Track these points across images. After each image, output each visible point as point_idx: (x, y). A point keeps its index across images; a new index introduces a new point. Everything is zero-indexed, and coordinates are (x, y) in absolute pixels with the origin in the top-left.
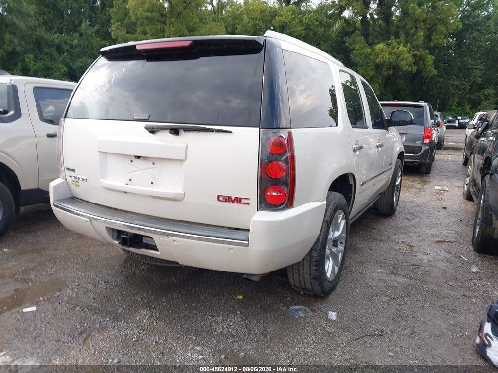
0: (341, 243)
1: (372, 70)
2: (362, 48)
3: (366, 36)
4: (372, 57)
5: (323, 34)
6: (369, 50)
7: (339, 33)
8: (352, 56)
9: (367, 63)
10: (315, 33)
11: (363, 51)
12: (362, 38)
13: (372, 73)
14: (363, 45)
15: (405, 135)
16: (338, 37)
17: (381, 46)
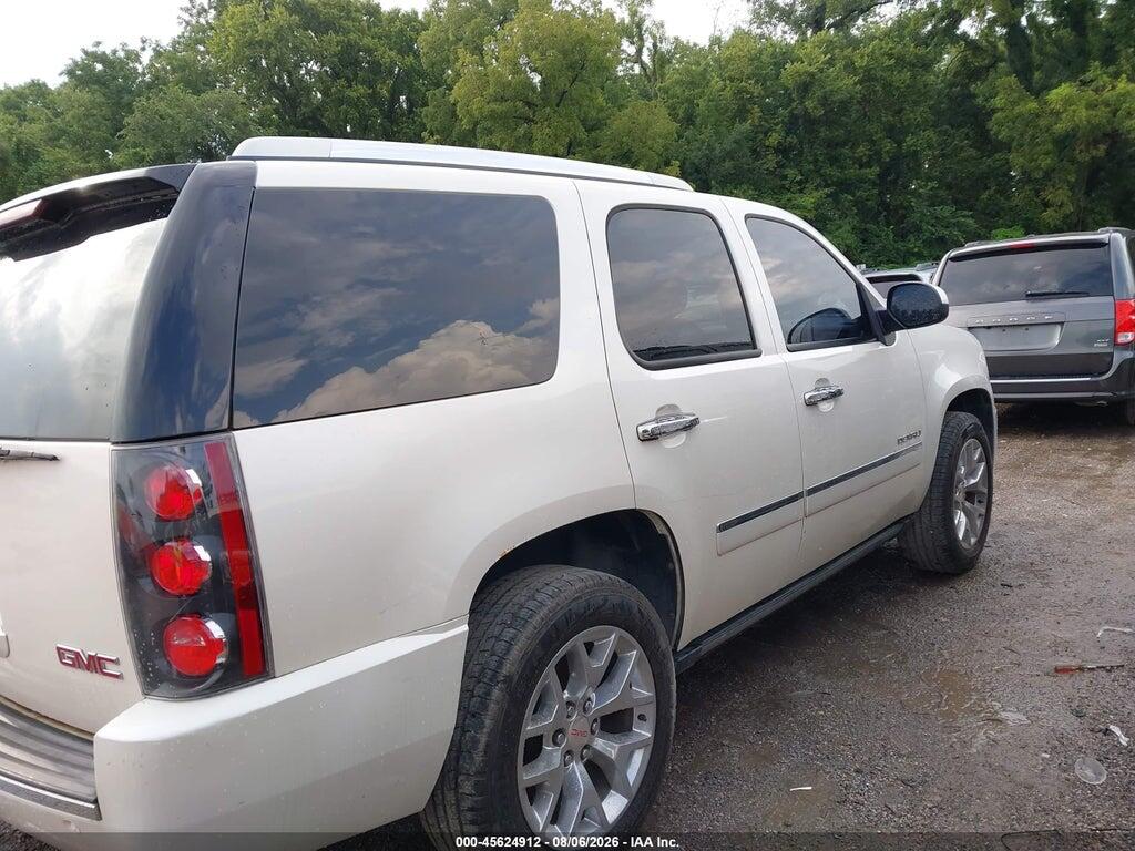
0: (642, 718)
1: (1047, 153)
2: (1014, 103)
3: (1024, 73)
4: (1042, 122)
5: (908, 87)
6: (1033, 105)
7: (956, 75)
8: (990, 125)
9: (1033, 137)
10: (888, 86)
11: (1017, 109)
12: (1013, 78)
13: (1049, 161)
14: (1016, 95)
15: (1059, 328)
16: (952, 85)
17: (1062, 91)
